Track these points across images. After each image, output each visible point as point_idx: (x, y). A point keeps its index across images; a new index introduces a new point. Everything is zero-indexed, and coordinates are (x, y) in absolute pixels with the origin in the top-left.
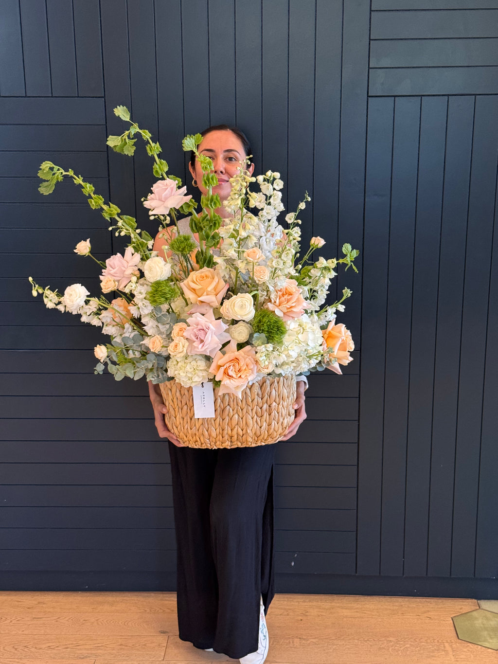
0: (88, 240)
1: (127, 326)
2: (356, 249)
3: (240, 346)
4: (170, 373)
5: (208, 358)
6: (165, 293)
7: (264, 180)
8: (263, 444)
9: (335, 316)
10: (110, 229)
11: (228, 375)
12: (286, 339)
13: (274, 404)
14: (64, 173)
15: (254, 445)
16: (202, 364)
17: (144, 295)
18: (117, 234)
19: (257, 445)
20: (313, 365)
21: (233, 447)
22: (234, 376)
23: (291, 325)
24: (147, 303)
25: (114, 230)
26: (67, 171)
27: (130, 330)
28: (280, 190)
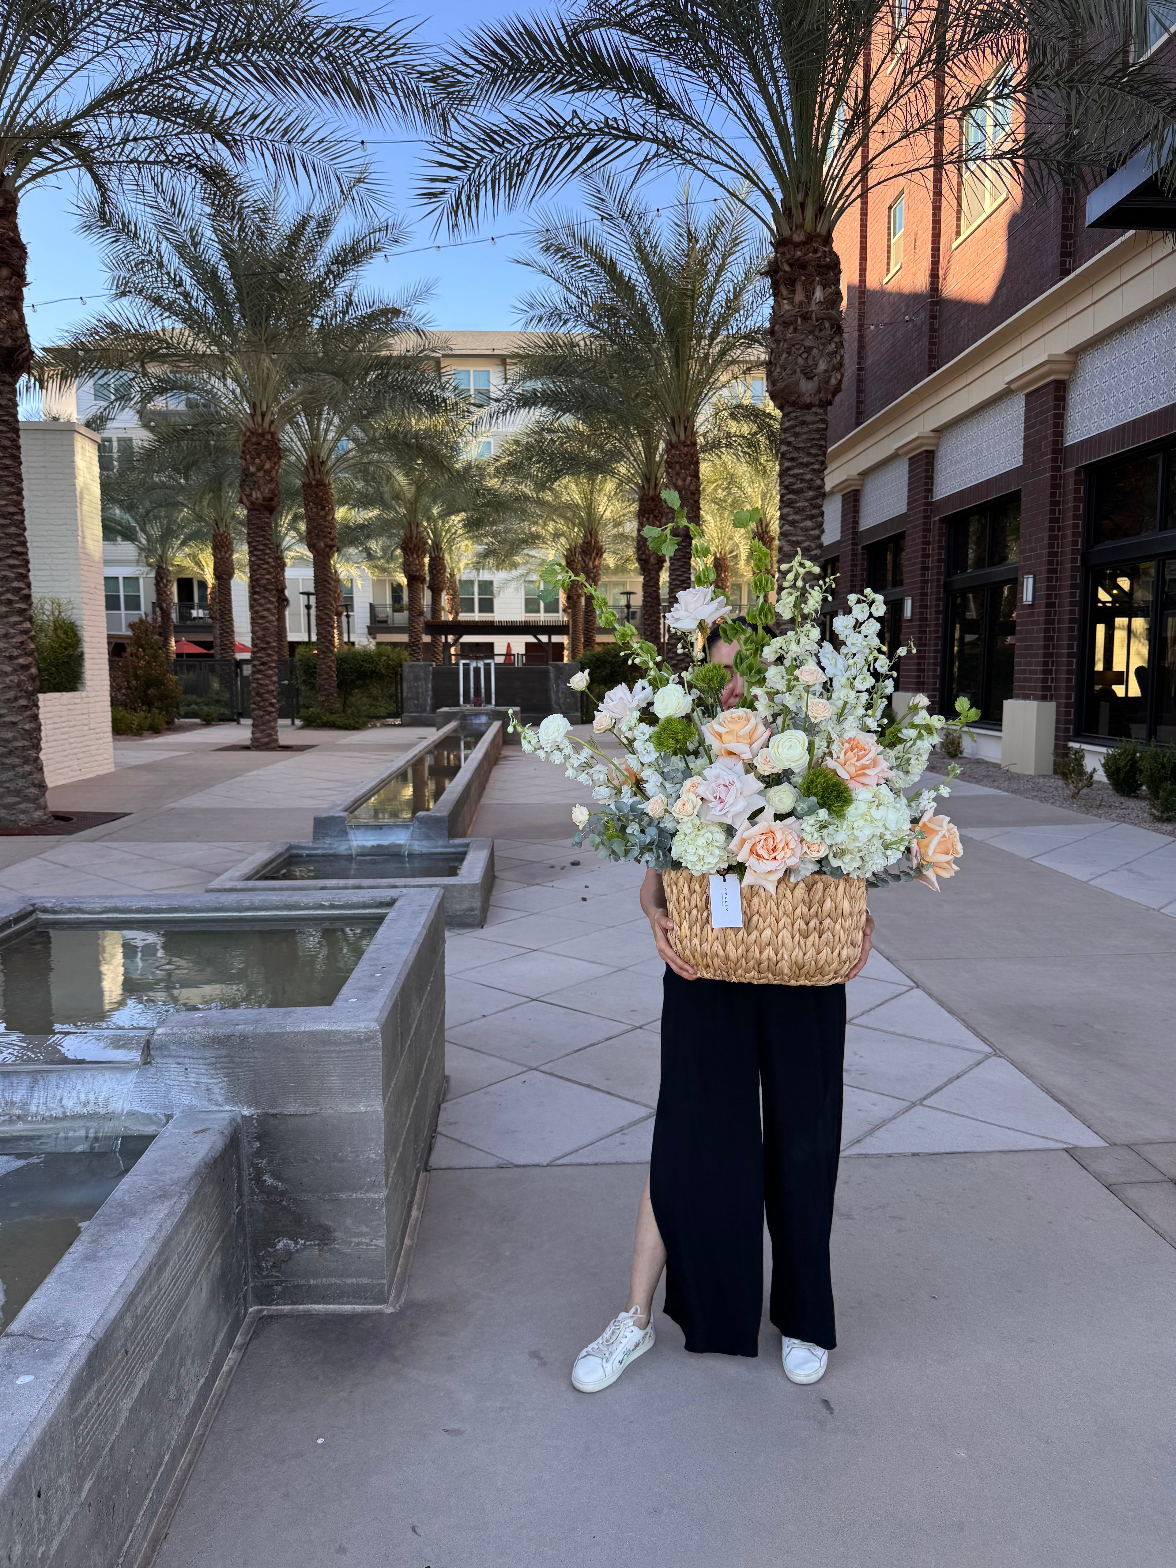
0: (587, 671)
1: (625, 789)
2: (977, 708)
3: (779, 817)
4: (675, 854)
5: (730, 831)
6: (676, 733)
7: (859, 602)
8: (808, 983)
9: (935, 805)
10: (622, 654)
11: (757, 855)
12: (851, 811)
13: (828, 920)
14: (573, 578)
15: (793, 983)
16: (721, 837)
17: (647, 736)
18: (630, 662)
19: (799, 983)
20: (892, 861)
21: (762, 981)
22: (766, 856)
23: (861, 795)
24: (651, 746)
25: (627, 657)
26: (577, 575)
27: (629, 795)
28: (879, 619)
